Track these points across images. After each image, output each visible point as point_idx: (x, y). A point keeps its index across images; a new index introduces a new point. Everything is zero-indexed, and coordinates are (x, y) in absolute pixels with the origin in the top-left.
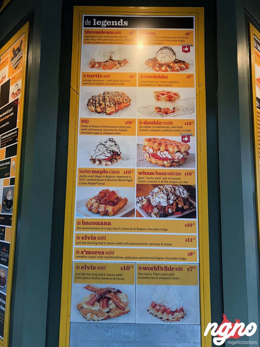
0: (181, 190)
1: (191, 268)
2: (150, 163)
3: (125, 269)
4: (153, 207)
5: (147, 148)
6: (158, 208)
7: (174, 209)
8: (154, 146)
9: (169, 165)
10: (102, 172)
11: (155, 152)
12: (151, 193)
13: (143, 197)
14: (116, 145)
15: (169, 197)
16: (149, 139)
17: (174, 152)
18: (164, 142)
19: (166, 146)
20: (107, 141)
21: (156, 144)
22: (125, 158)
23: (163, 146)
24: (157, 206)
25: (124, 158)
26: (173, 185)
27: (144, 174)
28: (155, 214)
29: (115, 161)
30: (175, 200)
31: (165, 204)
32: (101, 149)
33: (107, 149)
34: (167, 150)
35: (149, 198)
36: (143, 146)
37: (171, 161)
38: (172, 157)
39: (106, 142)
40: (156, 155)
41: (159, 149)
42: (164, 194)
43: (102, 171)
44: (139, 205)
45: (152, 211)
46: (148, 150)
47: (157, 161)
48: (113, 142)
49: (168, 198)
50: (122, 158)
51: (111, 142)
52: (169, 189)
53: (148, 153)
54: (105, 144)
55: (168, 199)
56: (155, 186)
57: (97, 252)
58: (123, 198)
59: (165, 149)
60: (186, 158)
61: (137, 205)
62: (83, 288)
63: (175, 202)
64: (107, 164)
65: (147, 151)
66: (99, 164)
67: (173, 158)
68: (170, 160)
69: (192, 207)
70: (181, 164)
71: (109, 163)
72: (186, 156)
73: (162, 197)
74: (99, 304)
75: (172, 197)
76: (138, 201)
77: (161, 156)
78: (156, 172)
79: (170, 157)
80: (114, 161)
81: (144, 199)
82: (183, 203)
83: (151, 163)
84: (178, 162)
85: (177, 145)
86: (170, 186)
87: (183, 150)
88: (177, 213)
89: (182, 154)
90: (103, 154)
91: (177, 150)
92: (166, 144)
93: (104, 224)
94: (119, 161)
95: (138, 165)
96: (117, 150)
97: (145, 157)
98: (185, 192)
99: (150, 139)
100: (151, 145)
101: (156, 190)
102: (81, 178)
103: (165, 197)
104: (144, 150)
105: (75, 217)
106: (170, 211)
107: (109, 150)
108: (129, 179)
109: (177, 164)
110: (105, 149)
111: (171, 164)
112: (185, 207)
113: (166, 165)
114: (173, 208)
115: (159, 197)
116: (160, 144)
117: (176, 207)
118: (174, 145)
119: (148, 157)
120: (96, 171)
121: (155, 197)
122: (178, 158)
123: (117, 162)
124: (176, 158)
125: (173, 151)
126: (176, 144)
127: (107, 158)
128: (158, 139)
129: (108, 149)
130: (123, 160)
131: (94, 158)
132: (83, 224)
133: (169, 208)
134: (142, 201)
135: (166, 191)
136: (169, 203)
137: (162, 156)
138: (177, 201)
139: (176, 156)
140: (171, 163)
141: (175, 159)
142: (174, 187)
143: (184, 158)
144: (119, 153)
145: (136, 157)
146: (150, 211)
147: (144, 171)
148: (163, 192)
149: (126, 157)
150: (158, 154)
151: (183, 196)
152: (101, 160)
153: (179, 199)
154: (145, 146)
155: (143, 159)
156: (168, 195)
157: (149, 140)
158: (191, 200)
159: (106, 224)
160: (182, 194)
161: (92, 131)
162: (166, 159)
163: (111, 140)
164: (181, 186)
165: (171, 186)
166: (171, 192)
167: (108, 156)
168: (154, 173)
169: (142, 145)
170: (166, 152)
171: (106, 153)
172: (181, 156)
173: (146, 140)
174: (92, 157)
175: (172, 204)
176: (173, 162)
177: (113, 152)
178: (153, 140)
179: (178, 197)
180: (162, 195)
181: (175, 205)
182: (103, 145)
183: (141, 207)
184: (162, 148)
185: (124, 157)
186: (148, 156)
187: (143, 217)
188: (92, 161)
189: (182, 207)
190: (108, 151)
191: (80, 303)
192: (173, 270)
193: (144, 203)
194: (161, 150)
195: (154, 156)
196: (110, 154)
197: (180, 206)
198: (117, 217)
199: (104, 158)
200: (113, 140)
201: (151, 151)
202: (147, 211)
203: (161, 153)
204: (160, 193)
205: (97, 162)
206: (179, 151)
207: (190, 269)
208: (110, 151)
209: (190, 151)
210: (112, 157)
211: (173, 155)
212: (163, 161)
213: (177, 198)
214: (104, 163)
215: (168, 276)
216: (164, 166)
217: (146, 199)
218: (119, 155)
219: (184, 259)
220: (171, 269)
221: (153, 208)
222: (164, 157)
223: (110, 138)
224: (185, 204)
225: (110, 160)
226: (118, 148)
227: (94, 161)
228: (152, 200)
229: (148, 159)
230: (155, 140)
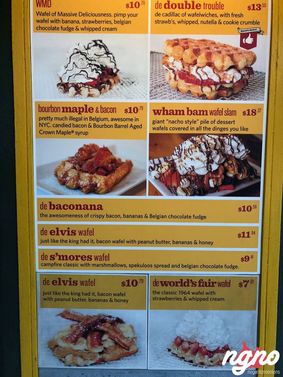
0: (234, 144)
1: (246, 283)
2: (176, 92)
3: (128, 285)
4: (179, 178)
5: (171, 60)
6: (189, 179)
7: (220, 180)
8: (184, 55)
9: (213, 94)
10: (81, 110)
11: (186, 69)
12: (177, 151)
13: (162, 159)
14: (107, 53)
15: (210, 158)
16: (175, 40)
17: (225, 69)
18: (205, 47)
19: (209, 55)
20: (90, 45)
21: (189, 52)
22: (128, 80)
23: (203, 55)
24: (187, 174)
25: (124, 80)
26: (219, 135)
27: (164, 114)
28: (184, 190)
29: (108, 87)
30: (223, 164)
31: (202, 171)
32: (79, 63)
33: (90, 62)
34: (210, 64)
35: (173, 160)
36: (164, 55)
37: (218, 86)
38: (220, 79)
39: (88, 48)
40: (188, 73)
41: (195, 63)
42: (202, 151)
43: (83, 108)
44: (154, 173)
45: (179, 185)
46: (173, 64)
47: (189, 86)
48: (103, 48)
49: (208, 159)
50: (120, 82)
51: (98, 47)
52: (213, 142)
53: (173, 70)
54: (86, 52)
55: (210, 162)
56: (185, 137)
57: (80, 256)
58: (123, 160)
59: (206, 61)
60: (247, 80)
61: (150, 174)
62: (57, 316)
63: (222, 167)
64: (91, 93)
65: (171, 66)
66: (76, 94)
67: (222, 81)
68: (216, 84)
69: (252, 176)
70: (236, 92)
71: (95, 91)
72: (247, 77)
73: (198, 159)
74: (85, 341)
75: (217, 158)
76: (153, 166)
77: (198, 77)
78: (188, 108)
79: (216, 79)
80: (104, 87)
81: (164, 163)
82: (236, 169)
83: (178, 90)
84: (231, 89)
85: (231, 53)
86: (213, 136)
87: (241, 65)
88: (224, 187)
89: (239, 71)
90: (82, 73)
91: (231, 64)
92: (209, 51)
93: (89, 207)
94: (115, 87)
95: (153, 95)
96: (111, 65)
97: (167, 78)
98: (242, 147)
99: (177, 40)
100: (178, 54)
101: (187, 144)
102: (41, 122)
103: (204, 158)
104: (164, 64)
105: (36, 196)
106: (212, 184)
107: (95, 65)
108: (134, 123)
109: (230, 93)
110: (86, 62)
111: (217, 92)
112: (241, 177)
113: (208, 95)
114: (217, 179)
115: (192, 159)
116: (196, 52)
117: (223, 176)
118: (224, 53)
119: (172, 79)
120: (70, 108)
121: (185, 158)
122: (231, 80)
123: (110, 89)
124: (228, 81)
125: (223, 67)
126: (229, 51)
127: (91, 80)
128: (192, 41)
129: (93, 62)
130: (122, 84)
131: (65, 81)
132: (50, 208)
133: (209, 179)
134: (159, 165)
135: (206, 146)
136: (211, 169)
137: (200, 77)
138: (226, 165)
139: (228, 77)
140: (218, 90)
141: (225, 83)
142: (221, 138)
143: (244, 82)
144: (115, 71)
145: (149, 78)
146: (174, 184)
147: (164, 108)
148: (200, 148)
149: (128, 78)
150: (193, 72)
151: (238, 156)
152: (79, 85)
153: (230, 162)
154: (167, 56)
155: (163, 83)
156: (209, 154)
157: (176, 43)
158: (253, 162)
159: (93, 207)
160: (236, 151)
161: (58, 25)
162: (208, 83)
163: (99, 42)
164: (235, 138)
165: (216, 137)
166: (215, 149)
167: (93, 77)
168: (183, 111)
169: (161, 53)
170: (208, 69)
171: (89, 70)
172: (238, 76)
173: (169, 42)
174: (61, 79)
175: (216, 171)
176: (222, 88)
177: (103, 68)
178: (182, 43)
179: (227, 157)
180: (199, 154)
181: (221, 172)
182: (82, 54)
183: (158, 176)
184: (201, 59)
185: (124, 78)
186: (173, 76)
187: (161, 195)
188: (62, 87)
189: (236, 176)
190: (93, 67)
191: (53, 339)
192: (213, 286)
193: (163, 170)
194: (198, 65)
195: (185, 76)
196: (97, 72)
197: (231, 175)
198: (114, 196)
199: (85, 81)
200: (101, 44)
201: (178, 66)
202: (169, 183)
203: (199, 71)
204: (193, 150)
205: (72, 90)
206: (234, 67)
207: (244, 285)
208: (96, 68)
209: (255, 67)
210: (101, 80)
211: (221, 75)
212: (202, 88)
213: (227, 160)
214: (85, 91)
215: (205, 296)
216: (203, 97)
217: (167, 161)
218: (115, 75)
219: (234, 267)
220: (210, 283)
221: (181, 179)
222: (205, 78)
223: (96, 40)
224: (240, 171)
225: (96, 85)
226: (112, 60)
227: (65, 87)
228: (178, 165)
229: (172, 82)
230: (186, 43)
